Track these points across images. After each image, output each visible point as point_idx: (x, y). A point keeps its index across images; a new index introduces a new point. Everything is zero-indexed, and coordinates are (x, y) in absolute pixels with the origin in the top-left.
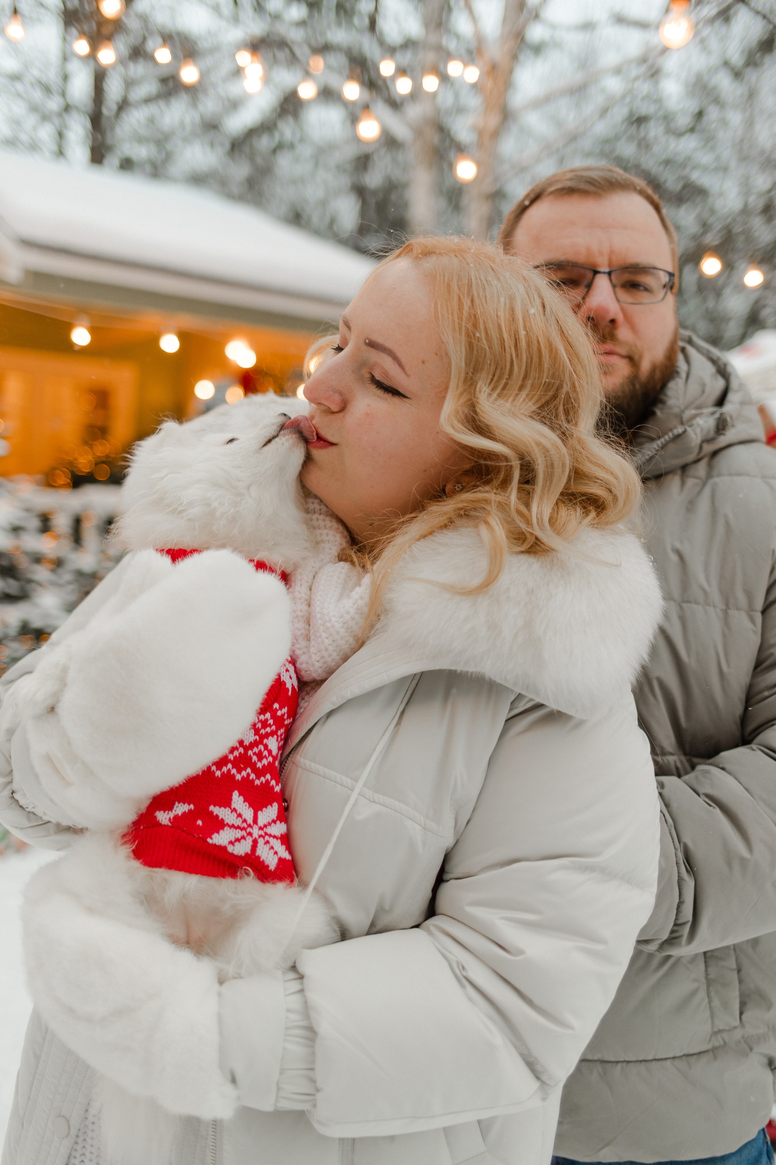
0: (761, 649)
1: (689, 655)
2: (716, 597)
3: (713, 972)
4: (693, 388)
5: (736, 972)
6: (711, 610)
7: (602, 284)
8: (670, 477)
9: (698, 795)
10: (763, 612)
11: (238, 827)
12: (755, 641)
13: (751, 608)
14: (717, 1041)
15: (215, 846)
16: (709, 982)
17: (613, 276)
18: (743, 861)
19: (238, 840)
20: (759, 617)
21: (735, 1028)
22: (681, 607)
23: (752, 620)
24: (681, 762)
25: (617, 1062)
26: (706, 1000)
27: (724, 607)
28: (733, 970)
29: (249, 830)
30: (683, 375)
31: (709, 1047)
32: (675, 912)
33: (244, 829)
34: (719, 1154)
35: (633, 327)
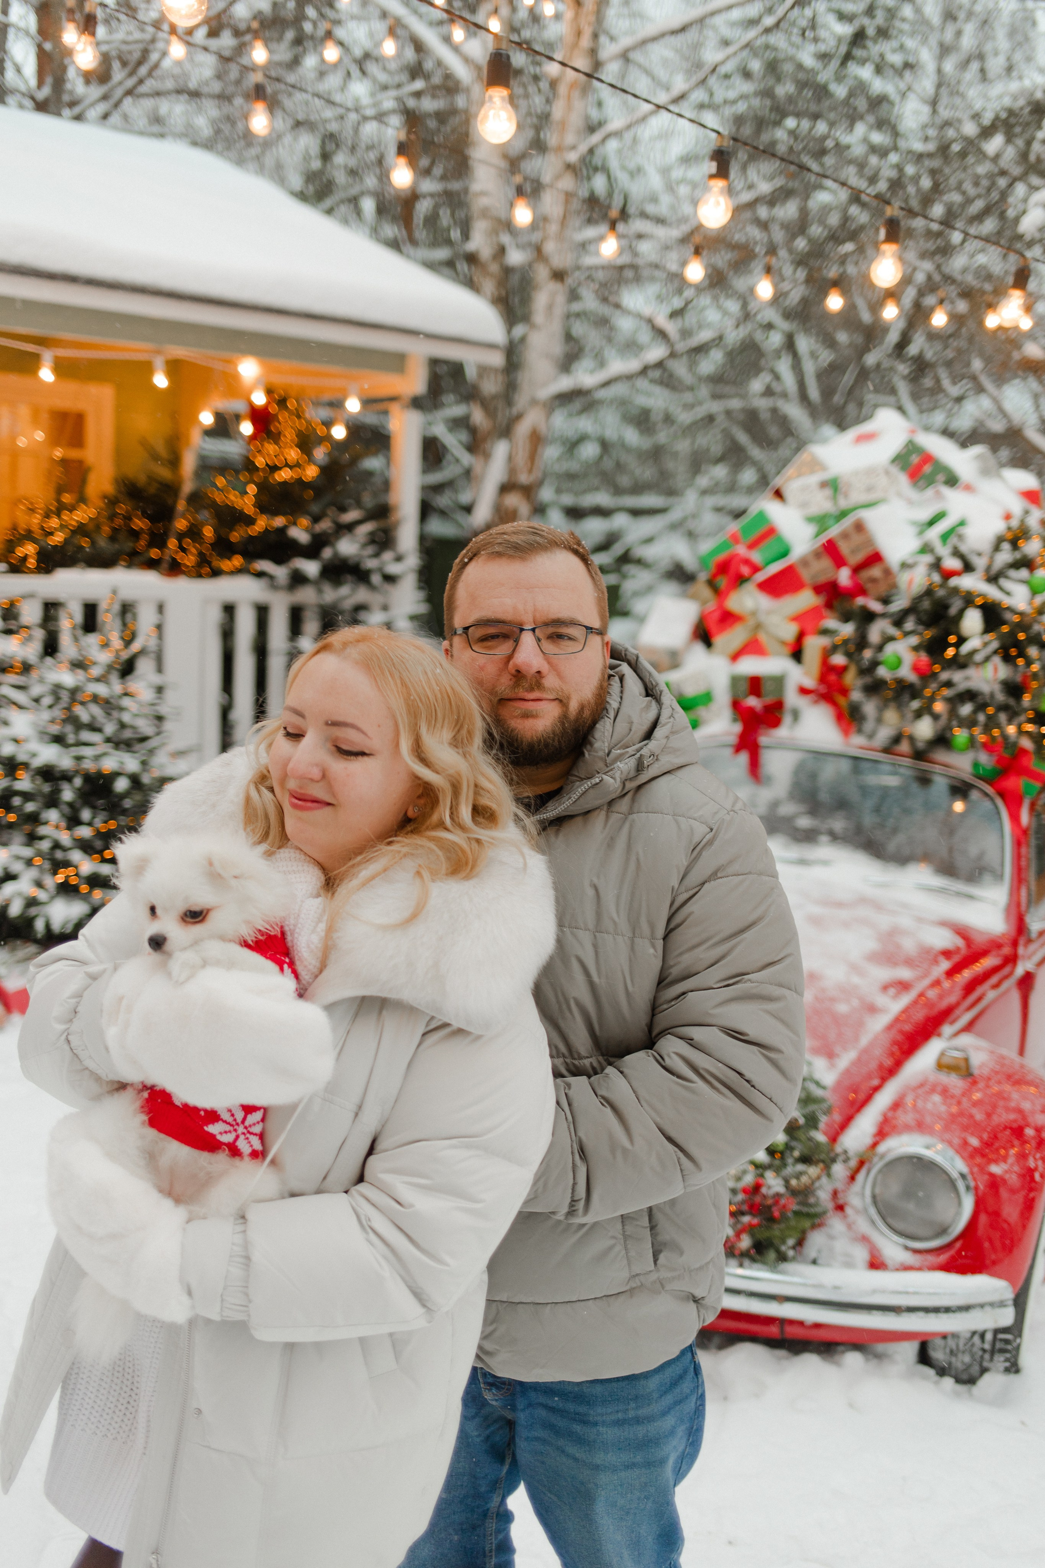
0: (662, 969)
1: (600, 978)
2: (624, 926)
3: (629, 1229)
4: (621, 725)
5: (649, 1229)
6: (620, 939)
7: (527, 639)
8: (596, 812)
9: (596, 1095)
10: (665, 938)
11: (229, 1123)
12: (657, 964)
13: (653, 937)
14: (633, 1284)
15: (208, 1133)
16: (626, 1237)
17: (537, 631)
18: (625, 1151)
19: (226, 1132)
20: (660, 943)
21: (650, 1271)
22: (595, 936)
23: (654, 946)
24: (599, 1062)
25: (547, 1304)
26: (624, 1252)
27: (630, 935)
28: (646, 1227)
29: (236, 1127)
30: (612, 715)
31: (628, 1288)
32: (570, 1191)
33: (232, 1125)
34: (637, 1371)
35: (559, 675)
